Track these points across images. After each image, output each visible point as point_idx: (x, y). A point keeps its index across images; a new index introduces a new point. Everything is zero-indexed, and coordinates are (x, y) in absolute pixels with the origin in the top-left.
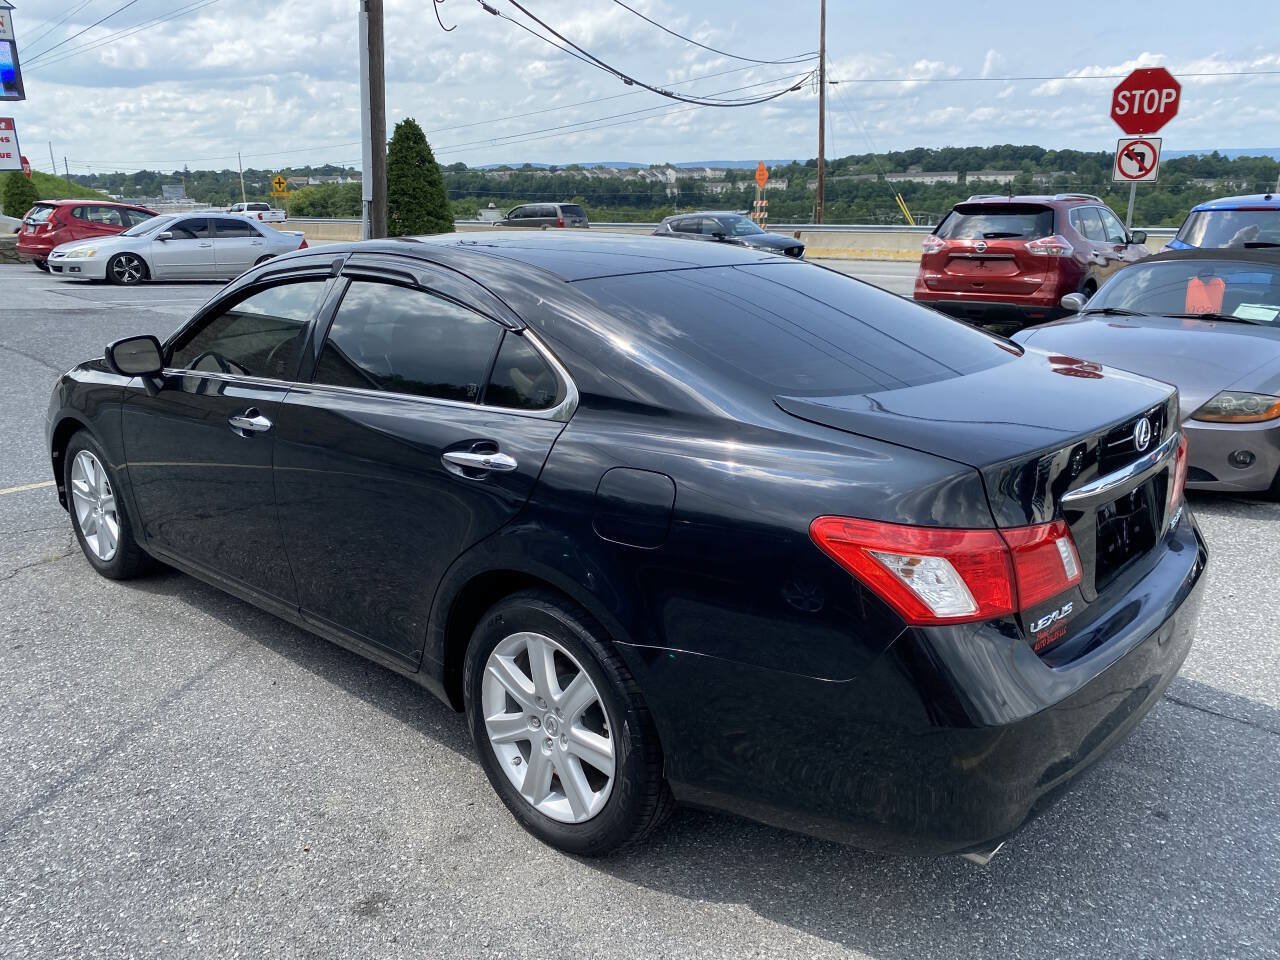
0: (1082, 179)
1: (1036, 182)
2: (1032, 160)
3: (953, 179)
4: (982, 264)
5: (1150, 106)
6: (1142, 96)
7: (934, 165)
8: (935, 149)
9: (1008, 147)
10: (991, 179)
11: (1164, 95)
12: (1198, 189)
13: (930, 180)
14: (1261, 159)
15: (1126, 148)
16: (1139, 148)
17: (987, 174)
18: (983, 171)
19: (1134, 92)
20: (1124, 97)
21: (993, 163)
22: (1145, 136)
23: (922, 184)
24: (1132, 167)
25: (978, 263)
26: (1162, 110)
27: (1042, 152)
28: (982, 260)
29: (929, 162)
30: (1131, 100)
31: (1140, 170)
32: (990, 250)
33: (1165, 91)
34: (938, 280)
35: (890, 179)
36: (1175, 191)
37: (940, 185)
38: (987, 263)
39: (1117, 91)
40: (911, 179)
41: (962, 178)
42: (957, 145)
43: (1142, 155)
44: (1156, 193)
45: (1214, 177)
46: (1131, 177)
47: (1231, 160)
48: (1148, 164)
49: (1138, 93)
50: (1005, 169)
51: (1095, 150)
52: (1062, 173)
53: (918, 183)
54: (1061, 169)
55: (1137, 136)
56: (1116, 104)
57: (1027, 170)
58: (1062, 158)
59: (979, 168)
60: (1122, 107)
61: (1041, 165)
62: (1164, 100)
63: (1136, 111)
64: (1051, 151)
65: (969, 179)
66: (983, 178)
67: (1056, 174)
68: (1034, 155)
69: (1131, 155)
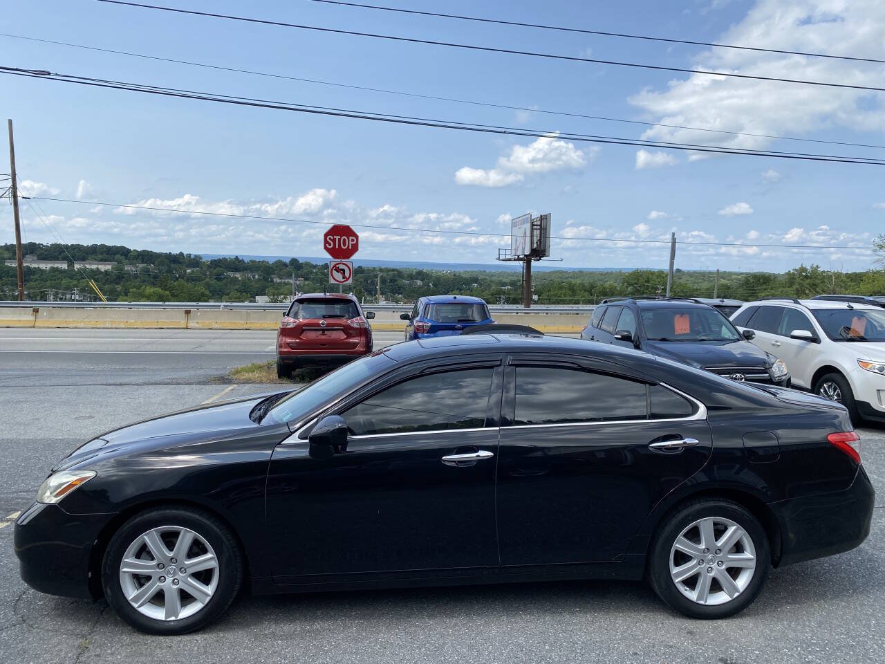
0: (159, 269)
1: (127, 270)
2: (122, 255)
3: (64, 266)
4: (323, 333)
5: (344, 245)
6: (339, 240)
7: (46, 255)
8: (45, 244)
9: (103, 246)
10: (94, 267)
11: (350, 239)
12: (232, 278)
13: (45, 266)
14: (263, 262)
15: (335, 266)
16: (341, 267)
17: (90, 264)
18: (87, 262)
19: (335, 237)
20: (330, 239)
21: (93, 256)
22: (343, 260)
23: (39, 269)
24: (339, 276)
25: (321, 332)
26: (350, 247)
27: (129, 251)
28: (323, 330)
29: (42, 254)
30: (334, 241)
31: (343, 278)
32: (328, 325)
33: (351, 238)
34: (297, 343)
35: (9, 265)
36: (218, 278)
37: (54, 270)
38: (326, 332)
39: (326, 235)
40: (29, 264)
41: (71, 264)
42: (62, 243)
43: (344, 270)
44: (207, 280)
45: (240, 271)
46: (339, 281)
47: (246, 262)
48: (347, 274)
49: (337, 237)
50: (103, 260)
51: (164, 251)
52: (145, 265)
53: (34, 268)
54: (143, 263)
55: (339, 260)
56: (326, 242)
57: (120, 262)
58: (142, 255)
59: (83, 259)
60: (330, 245)
61: (129, 260)
62: (351, 243)
63: (337, 247)
64: (135, 250)
65: (77, 266)
66: (88, 266)
67: (141, 266)
68: (123, 252)
69: (338, 270)
